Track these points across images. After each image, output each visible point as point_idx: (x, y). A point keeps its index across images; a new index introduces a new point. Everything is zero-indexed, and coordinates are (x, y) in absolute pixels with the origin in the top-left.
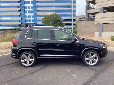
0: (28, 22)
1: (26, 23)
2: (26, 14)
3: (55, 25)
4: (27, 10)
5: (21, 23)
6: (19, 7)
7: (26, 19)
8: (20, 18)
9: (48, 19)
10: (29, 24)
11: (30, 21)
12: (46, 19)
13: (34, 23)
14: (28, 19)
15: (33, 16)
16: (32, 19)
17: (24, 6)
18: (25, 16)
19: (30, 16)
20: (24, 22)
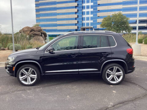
0: (86, 26)
1: (84, 27)
2: (84, 16)
3: (117, 28)
4: (85, 10)
5: (78, 27)
6: (76, 7)
7: (84, 22)
8: (76, 22)
9: (109, 22)
10: (87, 28)
11: (88, 24)
12: (106, 22)
13: (92, 27)
14: (85, 22)
15: (92, 18)
16: (90, 21)
17: (83, 6)
18: (83, 19)
19: (88, 19)
20: (80, 26)
